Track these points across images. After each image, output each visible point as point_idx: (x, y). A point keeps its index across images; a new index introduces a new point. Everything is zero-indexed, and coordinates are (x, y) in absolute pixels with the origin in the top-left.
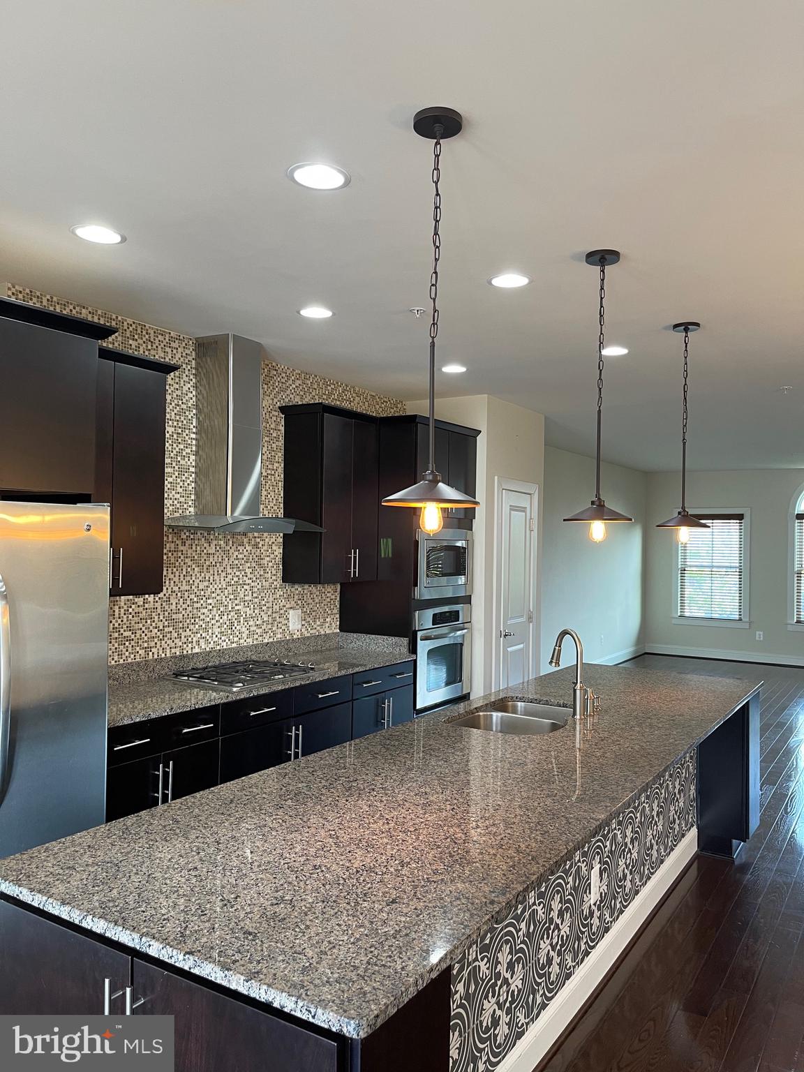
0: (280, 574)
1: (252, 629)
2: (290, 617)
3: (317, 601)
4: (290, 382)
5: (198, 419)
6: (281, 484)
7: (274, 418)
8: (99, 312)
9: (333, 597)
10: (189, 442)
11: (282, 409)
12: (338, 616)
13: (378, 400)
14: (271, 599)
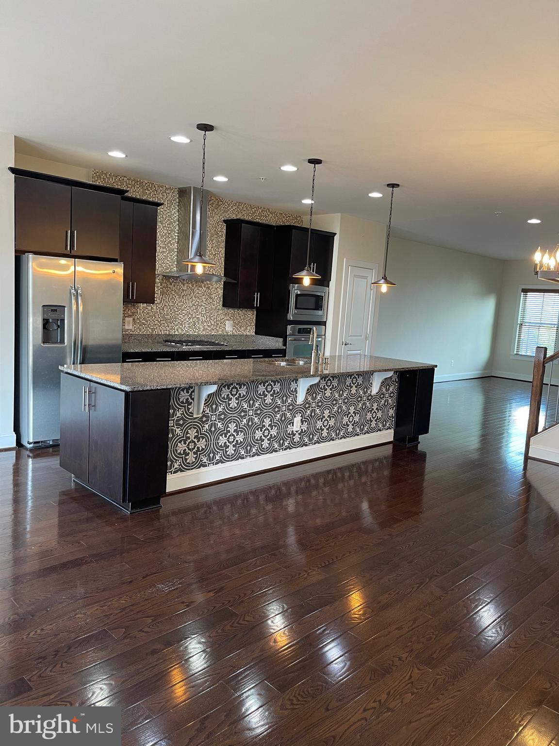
0: (221, 303)
1: (205, 327)
2: (227, 324)
3: (242, 318)
4: (230, 207)
5: (179, 226)
6: (223, 259)
7: (220, 226)
8: (132, 179)
9: (252, 317)
10: (174, 237)
11: (225, 221)
12: (254, 327)
13: (284, 215)
14: (216, 314)
